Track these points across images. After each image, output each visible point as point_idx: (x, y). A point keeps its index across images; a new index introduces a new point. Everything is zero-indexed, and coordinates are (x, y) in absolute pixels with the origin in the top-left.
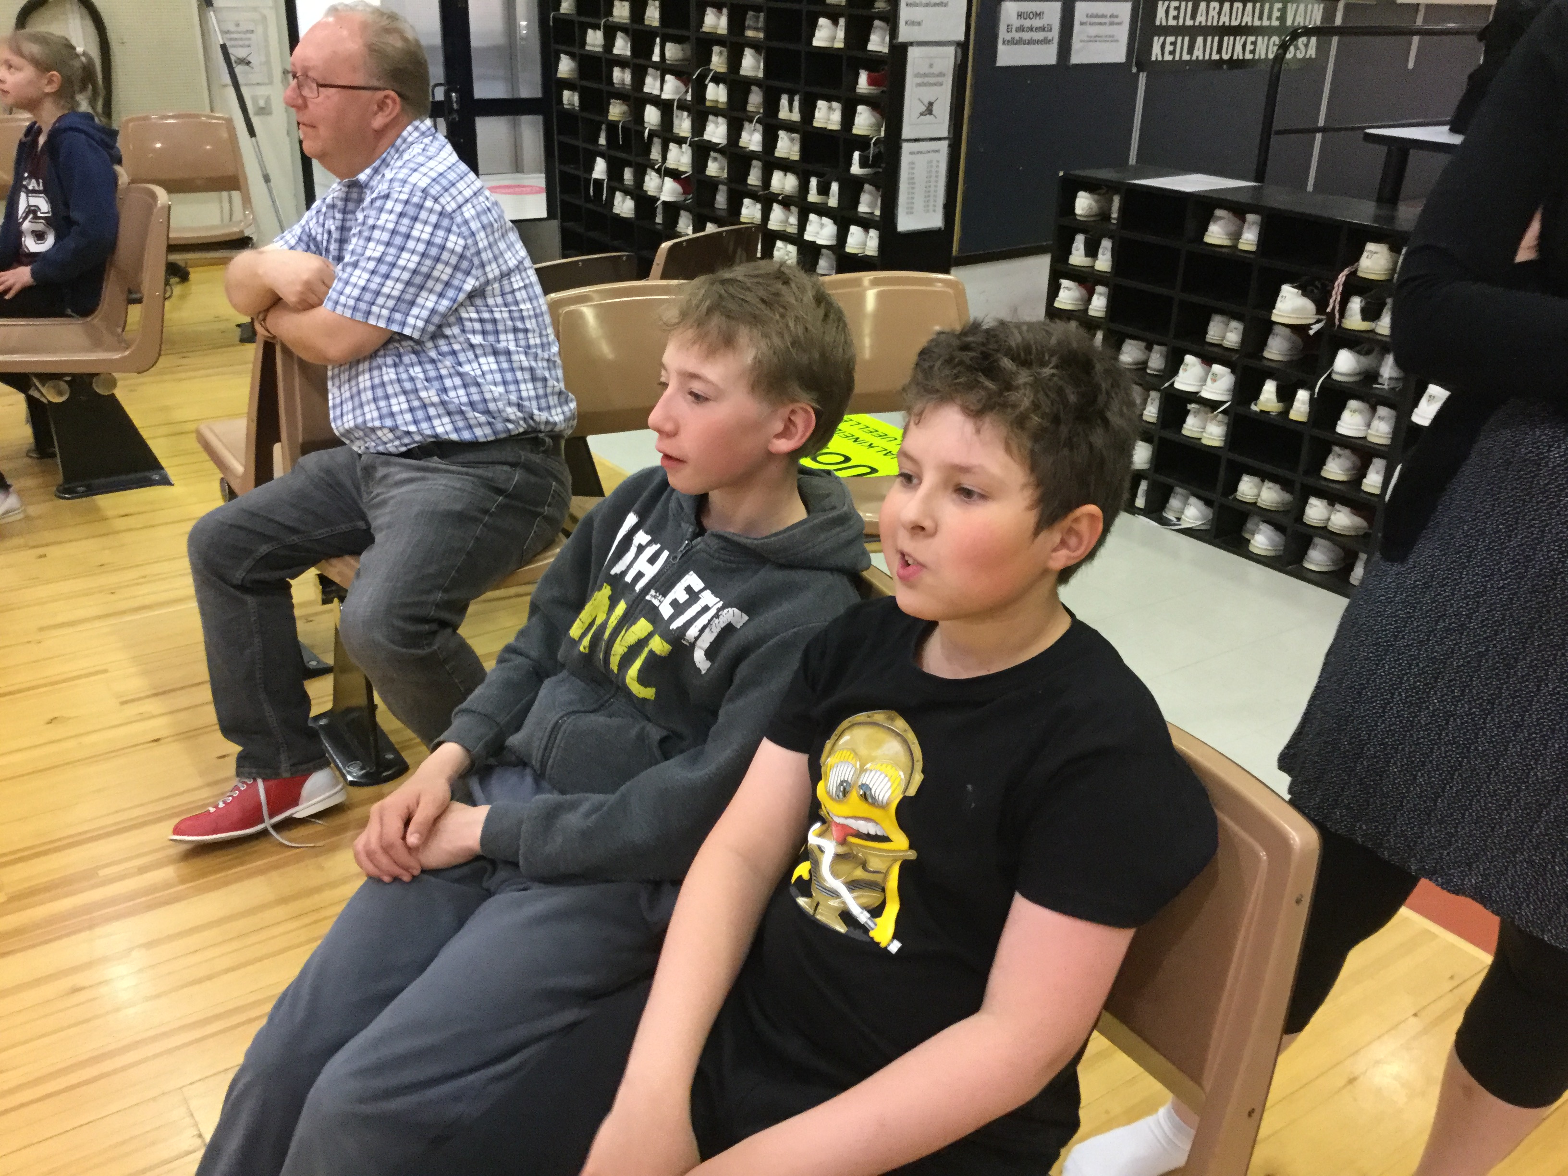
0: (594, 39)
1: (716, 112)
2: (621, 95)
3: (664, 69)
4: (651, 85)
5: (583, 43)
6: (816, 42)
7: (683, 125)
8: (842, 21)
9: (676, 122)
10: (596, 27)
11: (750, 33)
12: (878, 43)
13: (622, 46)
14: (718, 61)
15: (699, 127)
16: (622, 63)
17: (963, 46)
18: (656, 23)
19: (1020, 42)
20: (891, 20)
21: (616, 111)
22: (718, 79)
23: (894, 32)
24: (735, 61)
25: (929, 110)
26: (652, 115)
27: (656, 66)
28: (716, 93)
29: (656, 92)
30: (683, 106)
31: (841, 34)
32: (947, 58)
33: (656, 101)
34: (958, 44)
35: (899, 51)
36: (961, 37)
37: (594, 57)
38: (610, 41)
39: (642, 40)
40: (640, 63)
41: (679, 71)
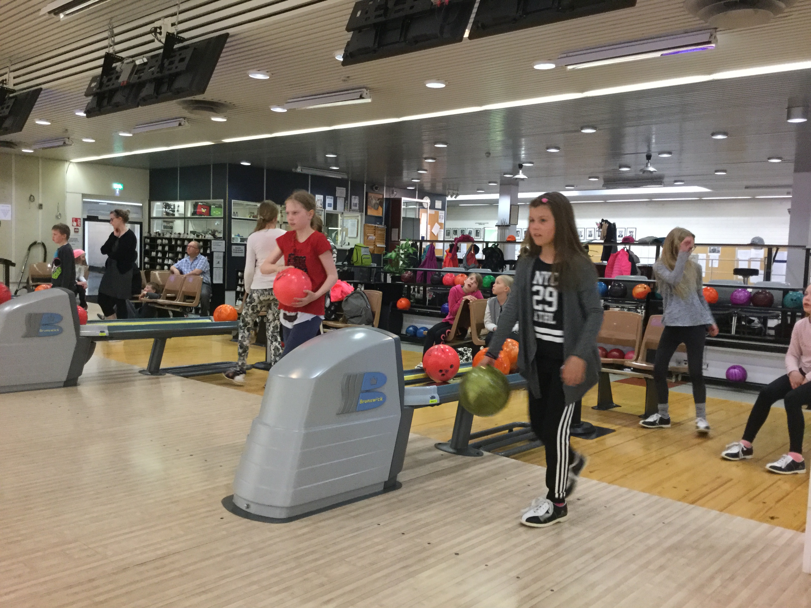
0: (154, 254)
3: (169, 258)
4: (166, 262)
10: (154, 251)
12: (208, 252)
13: (160, 255)
16: (160, 258)
17: (225, 253)
18: (167, 250)
19: (236, 252)
20: (210, 247)
23: (211, 250)
25: (219, 263)
27: (167, 258)
32: (222, 255)
33: (167, 265)
34: (224, 252)
35: (212, 253)
36: (224, 251)
37: (154, 257)
38: (157, 254)
39: (164, 253)
40: (163, 258)
41: (172, 259)
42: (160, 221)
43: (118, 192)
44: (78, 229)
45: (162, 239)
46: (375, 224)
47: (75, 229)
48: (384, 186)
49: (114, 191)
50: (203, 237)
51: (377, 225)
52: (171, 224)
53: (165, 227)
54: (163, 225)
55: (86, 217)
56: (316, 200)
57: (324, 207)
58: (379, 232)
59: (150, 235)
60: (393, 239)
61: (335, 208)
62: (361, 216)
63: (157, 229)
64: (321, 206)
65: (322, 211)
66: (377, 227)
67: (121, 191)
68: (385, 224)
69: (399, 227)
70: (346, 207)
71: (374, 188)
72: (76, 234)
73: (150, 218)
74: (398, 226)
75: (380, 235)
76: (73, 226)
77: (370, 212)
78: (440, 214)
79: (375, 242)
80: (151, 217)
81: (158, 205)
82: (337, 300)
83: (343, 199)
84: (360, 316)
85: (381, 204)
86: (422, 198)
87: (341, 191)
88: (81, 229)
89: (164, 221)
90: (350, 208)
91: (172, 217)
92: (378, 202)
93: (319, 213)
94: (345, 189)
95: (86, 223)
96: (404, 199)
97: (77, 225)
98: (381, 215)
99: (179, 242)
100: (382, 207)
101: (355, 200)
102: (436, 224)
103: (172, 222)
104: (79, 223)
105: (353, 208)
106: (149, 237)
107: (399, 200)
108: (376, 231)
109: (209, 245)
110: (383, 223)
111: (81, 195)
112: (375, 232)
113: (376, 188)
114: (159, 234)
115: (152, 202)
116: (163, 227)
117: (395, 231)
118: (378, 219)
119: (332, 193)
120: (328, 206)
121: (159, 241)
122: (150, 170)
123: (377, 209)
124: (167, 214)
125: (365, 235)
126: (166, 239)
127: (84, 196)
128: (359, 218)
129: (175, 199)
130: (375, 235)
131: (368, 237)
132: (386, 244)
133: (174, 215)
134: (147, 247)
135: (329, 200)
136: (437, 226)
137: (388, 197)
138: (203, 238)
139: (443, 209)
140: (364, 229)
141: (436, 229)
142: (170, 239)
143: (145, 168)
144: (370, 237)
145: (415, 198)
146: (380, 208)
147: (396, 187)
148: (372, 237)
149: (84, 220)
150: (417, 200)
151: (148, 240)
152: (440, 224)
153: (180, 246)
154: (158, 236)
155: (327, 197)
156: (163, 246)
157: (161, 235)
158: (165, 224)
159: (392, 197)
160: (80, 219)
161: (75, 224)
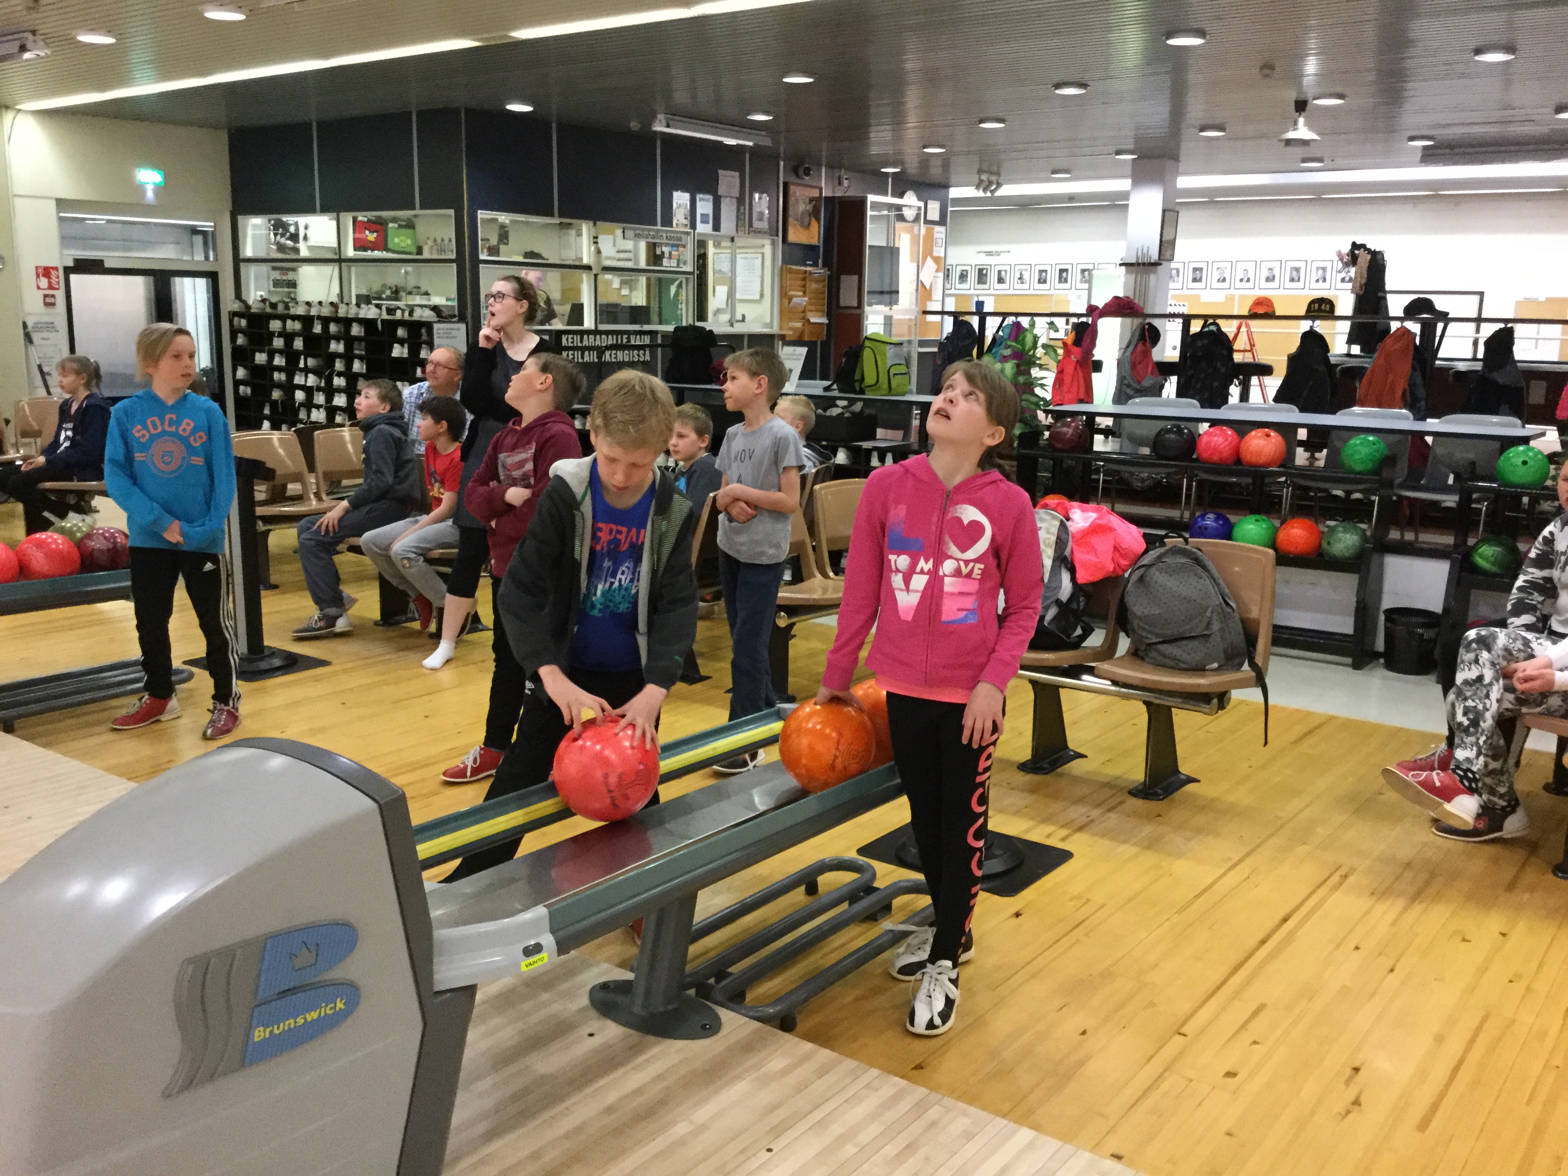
0: (261, 358)
1: (339, 390)
2: (279, 386)
3: (306, 371)
4: (299, 379)
5: (253, 359)
6: (393, 355)
7: (320, 398)
8: (406, 345)
9: (315, 397)
10: (261, 351)
11: (356, 352)
13: (279, 361)
14: (339, 365)
15: (329, 399)
16: (279, 369)
18: (301, 348)
21: (276, 394)
22: (340, 374)
24: (349, 365)
26: (300, 396)
27: (301, 370)
28: (339, 382)
29: (303, 383)
30: (319, 389)
31: (406, 351)
33: (302, 388)
37: (261, 367)
38: (271, 358)
39: (292, 357)
40: (291, 369)
41: (316, 372)
42: (264, 268)
43: (150, 194)
44: (53, 296)
45: (283, 318)
46: (806, 265)
47: (46, 296)
48: (821, 165)
49: (140, 189)
50: (407, 314)
51: (808, 269)
52: (290, 276)
53: (277, 283)
54: (272, 277)
55: (71, 264)
56: (675, 206)
57: (693, 226)
58: (814, 286)
59: (248, 307)
60: (842, 304)
61: (717, 227)
62: (773, 244)
63: (256, 290)
64: (685, 222)
65: (688, 233)
66: (811, 273)
67: (158, 190)
68: (824, 266)
69: (860, 272)
70: (740, 223)
71: (801, 172)
72: (50, 310)
73: (238, 260)
74: (858, 270)
75: (816, 292)
76: (39, 288)
77: (792, 237)
78: (936, 235)
79: (803, 312)
80: (241, 257)
81: (255, 227)
82: (1099, 576)
83: (735, 200)
84: (1205, 637)
85: (815, 213)
86: (901, 195)
87: (729, 181)
88: (60, 295)
89: (274, 269)
90: (751, 225)
91: (293, 256)
92: (809, 207)
93: (680, 239)
94: (737, 174)
95: (73, 278)
96: (871, 198)
97: (51, 287)
98: (814, 241)
99: (333, 328)
100: (818, 220)
101: (761, 202)
102: (929, 260)
103: (294, 270)
104: (54, 280)
105: (757, 224)
106: (246, 312)
107: (862, 202)
108: (808, 283)
109: (424, 337)
110: (820, 261)
111: (53, 204)
112: (804, 286)
113: (807, 172)
114: (274, 306)
115: (240, 219)
116: (271, 283)
117: (848, 283)
118: (807, 252)
119: (709, 186)
120: (702, 222)
121: (275, 325)
122: (229, 130)
123: (808, 226)
124: (281, 248)
125: (784, 295)
126: (294, 318)
127: (62, 204)
128: (768, 250)
129: (309, 209)
130: (804, 293)
131: (790, 299)
132: (829, 315)
133: (297, 250)
134: (241, 340)
135: (705, 206)
136: (930, 263)
137: (830, 194)
138: (407, 316)
139: (942, 222)
140: (781, 280)
141: (930, 274)
142: (307, 321)
143: (216, 127)
144: (795, 300)
145: (886, 194)
146: (814, 223)
147: (849, 169)
148: (800, 300)
149: (68, 271)
150: (889, 199)
151: (244, 322)
152: (937, 260)
153: (337, 339)
154: (268, 310)
155: (698, 196)
156: (289, 338)
157: (280, 307)
158: (276, 275)
159: (839, 194)
160: (56, 269)
161: (44, 282)
